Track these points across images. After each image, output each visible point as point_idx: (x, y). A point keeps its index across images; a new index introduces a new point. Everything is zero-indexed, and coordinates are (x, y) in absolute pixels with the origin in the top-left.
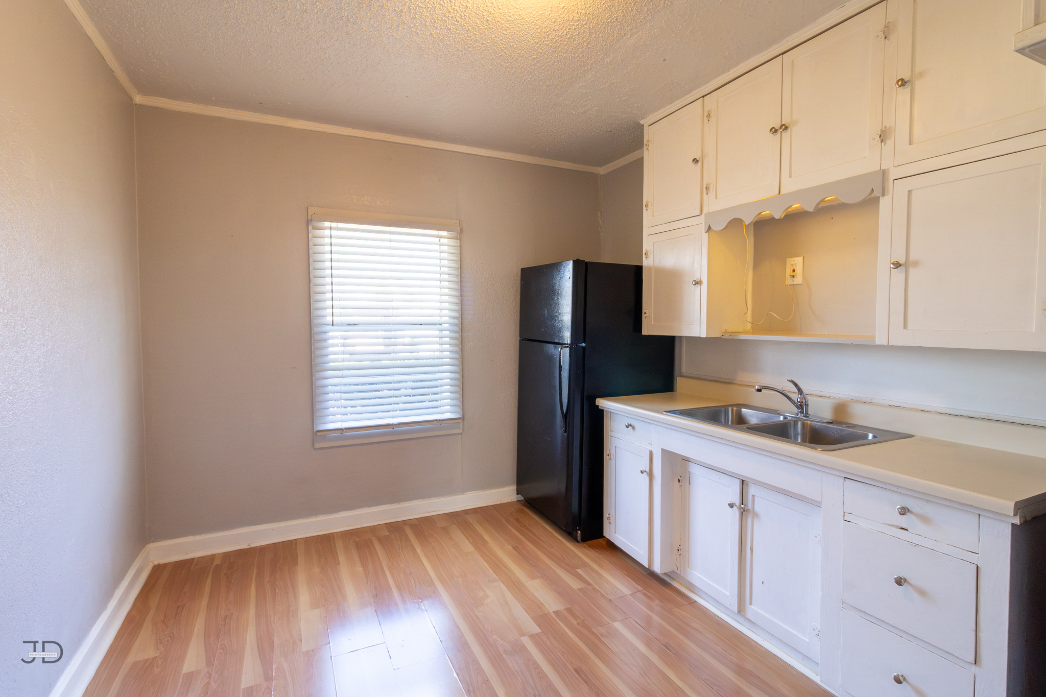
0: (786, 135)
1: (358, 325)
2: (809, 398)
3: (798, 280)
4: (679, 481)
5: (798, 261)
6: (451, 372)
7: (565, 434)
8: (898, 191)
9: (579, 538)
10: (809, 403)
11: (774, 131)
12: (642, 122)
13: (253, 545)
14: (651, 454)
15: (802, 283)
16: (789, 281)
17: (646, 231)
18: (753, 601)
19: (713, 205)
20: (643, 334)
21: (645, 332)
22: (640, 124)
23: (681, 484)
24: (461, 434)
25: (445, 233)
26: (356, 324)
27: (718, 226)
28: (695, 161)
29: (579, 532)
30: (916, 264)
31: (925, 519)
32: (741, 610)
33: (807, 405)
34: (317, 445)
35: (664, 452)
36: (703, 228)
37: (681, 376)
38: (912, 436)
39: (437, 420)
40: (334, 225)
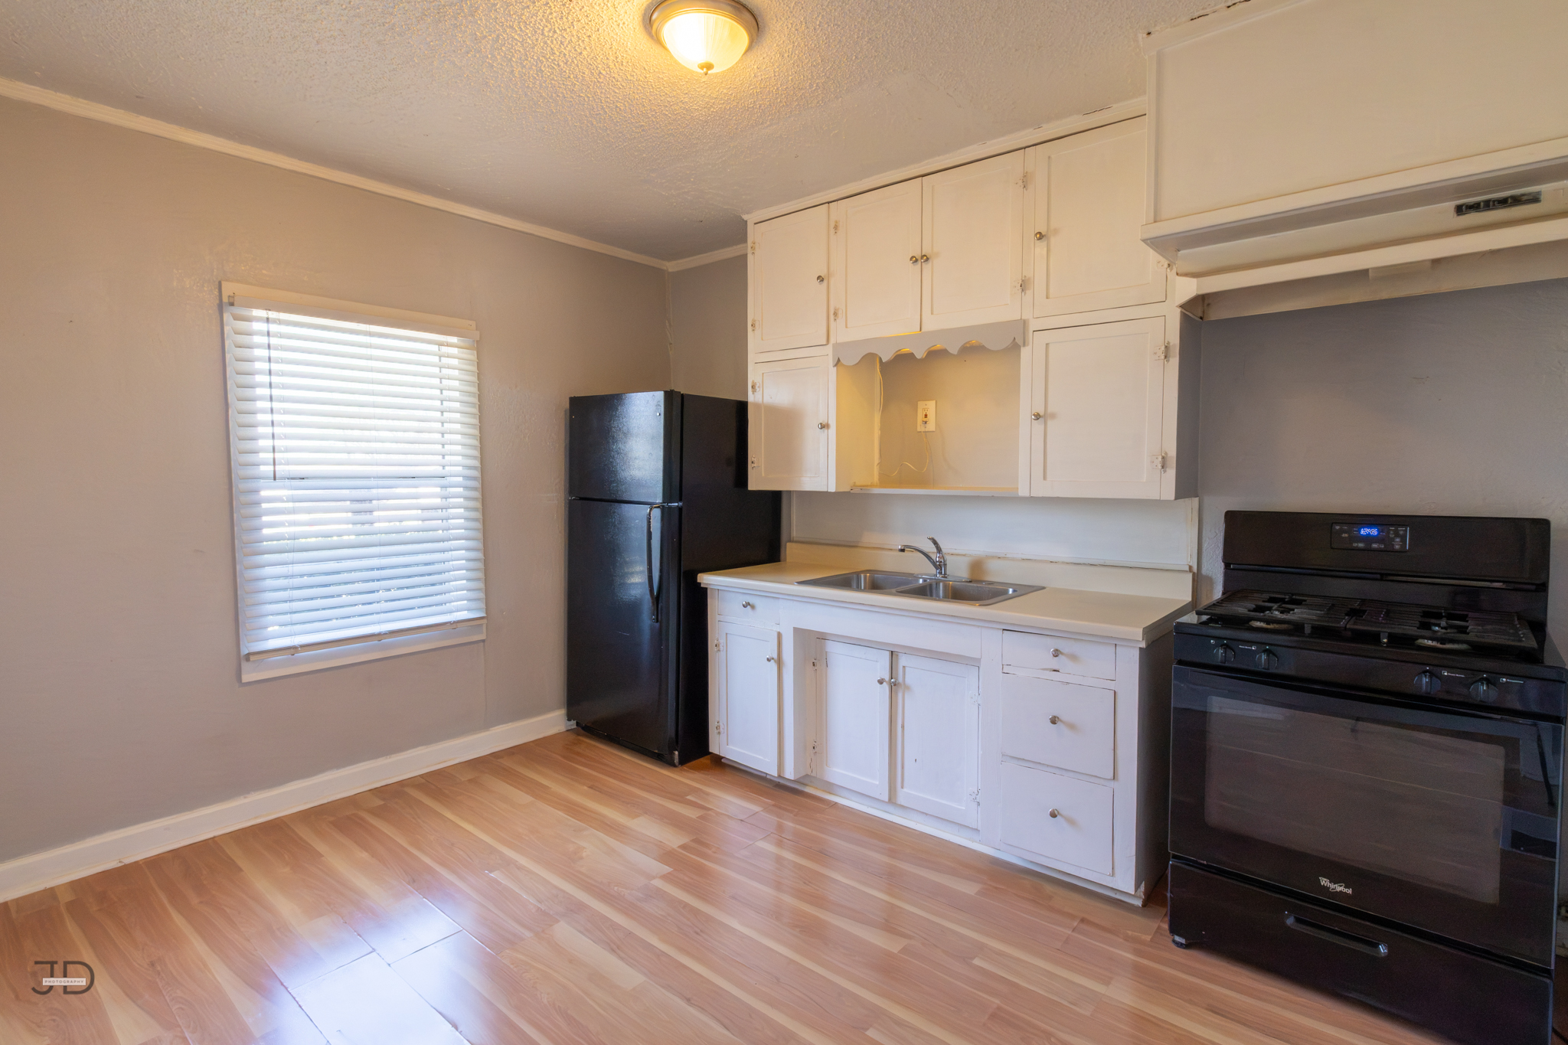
0: (927, 267)
1: (307, 478)
2: (948, 558)
3: (931, 426)
4: (814, 665)
5: (931, 405)
6: (467, 549)
7: (657, 625)
8: (1038, 341)
9: (676, 760)
10: (948, 563)
11: (915, 260)
12: (745, 217)
13: (128, 861)
14: (779, 635)
15: (934, 430)
16: (920, 428)
17: (752, 357)
18: (905, 784)
19: (843, 334)
20: (750, 488)
21: (753, 485)
22: (743, 220)
23: (816, 668)
24: (483, 641)
25: (454, 340)
26: (302, 477)
27: (851, 360)
28: (820, 279)
29: (677, 753)
30: (1053, 416)
31: (1073, 657)
32: (892, 800)
33: (945, 565)
34: (246, 678)
35: (797, 631)
36: (831, 362)
37: (790, 541)
38: (1044, 588)
39: (450, 622)
40: (273, 315)
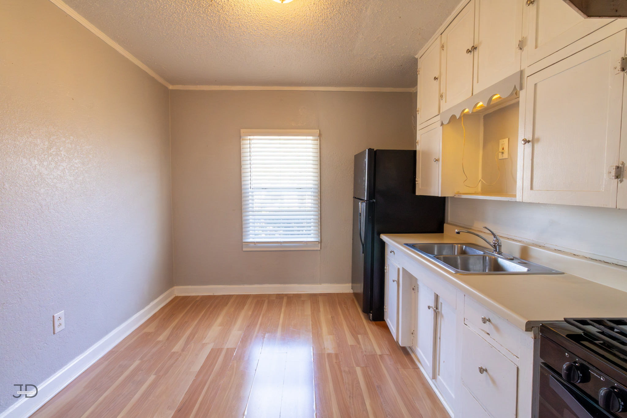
0: (476, 53)
1: (267, 189)
2: (502, 241)
3: (506, 156)
4: (413, 289)
5: (506, 141)
6: (314, 215)
7: (363, 254)
8: (529, 84)
9: (371, 318)
10: (503, 245)
11: (469, 51)
12: (416, 57)
13: (215, 294)
14: (399, 269)
15: (507, 157)
16: (500, 157)
17: (419, 127)
18: (440, 374)
19: (445, 107)
20: (416, 194)
21: (418, 193)
22: (415, 58)
23: (414, 291)
24: (320, 250)
25: (311, 138)
26: (266, 188)
27: (445, 122)
28: (436, 78)
29: (371, 315)
30: (538, 140)
31: (497, 328)
32: (434, 377)
33: (500, 246)
34: (244, 249)
35: (403, 268)
36: (439, 123)
37: (448, 223)
38: (563, 273)
39: (304, 241)
40: (251, 137)
